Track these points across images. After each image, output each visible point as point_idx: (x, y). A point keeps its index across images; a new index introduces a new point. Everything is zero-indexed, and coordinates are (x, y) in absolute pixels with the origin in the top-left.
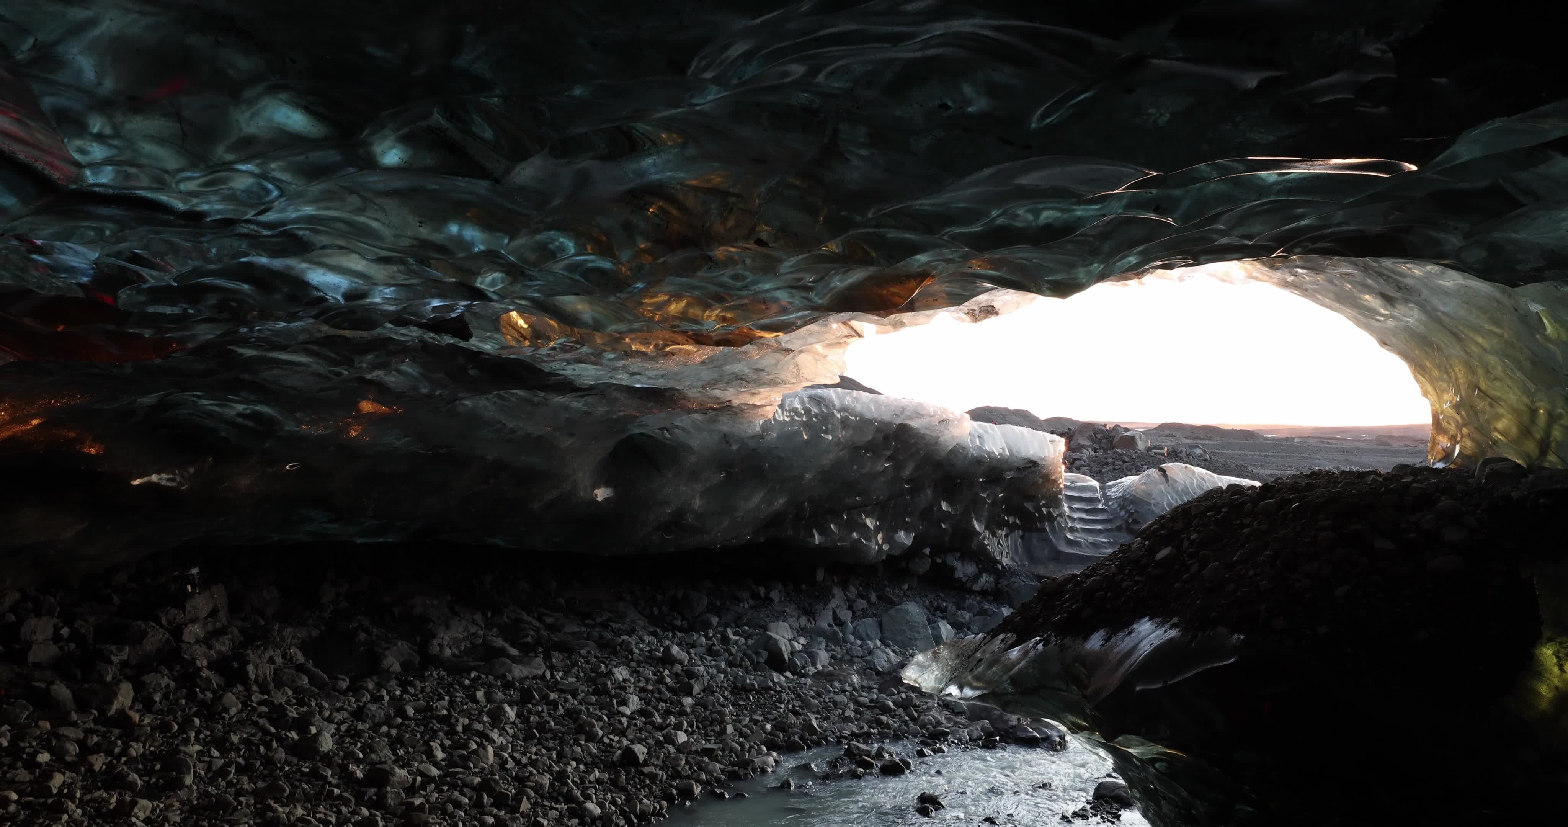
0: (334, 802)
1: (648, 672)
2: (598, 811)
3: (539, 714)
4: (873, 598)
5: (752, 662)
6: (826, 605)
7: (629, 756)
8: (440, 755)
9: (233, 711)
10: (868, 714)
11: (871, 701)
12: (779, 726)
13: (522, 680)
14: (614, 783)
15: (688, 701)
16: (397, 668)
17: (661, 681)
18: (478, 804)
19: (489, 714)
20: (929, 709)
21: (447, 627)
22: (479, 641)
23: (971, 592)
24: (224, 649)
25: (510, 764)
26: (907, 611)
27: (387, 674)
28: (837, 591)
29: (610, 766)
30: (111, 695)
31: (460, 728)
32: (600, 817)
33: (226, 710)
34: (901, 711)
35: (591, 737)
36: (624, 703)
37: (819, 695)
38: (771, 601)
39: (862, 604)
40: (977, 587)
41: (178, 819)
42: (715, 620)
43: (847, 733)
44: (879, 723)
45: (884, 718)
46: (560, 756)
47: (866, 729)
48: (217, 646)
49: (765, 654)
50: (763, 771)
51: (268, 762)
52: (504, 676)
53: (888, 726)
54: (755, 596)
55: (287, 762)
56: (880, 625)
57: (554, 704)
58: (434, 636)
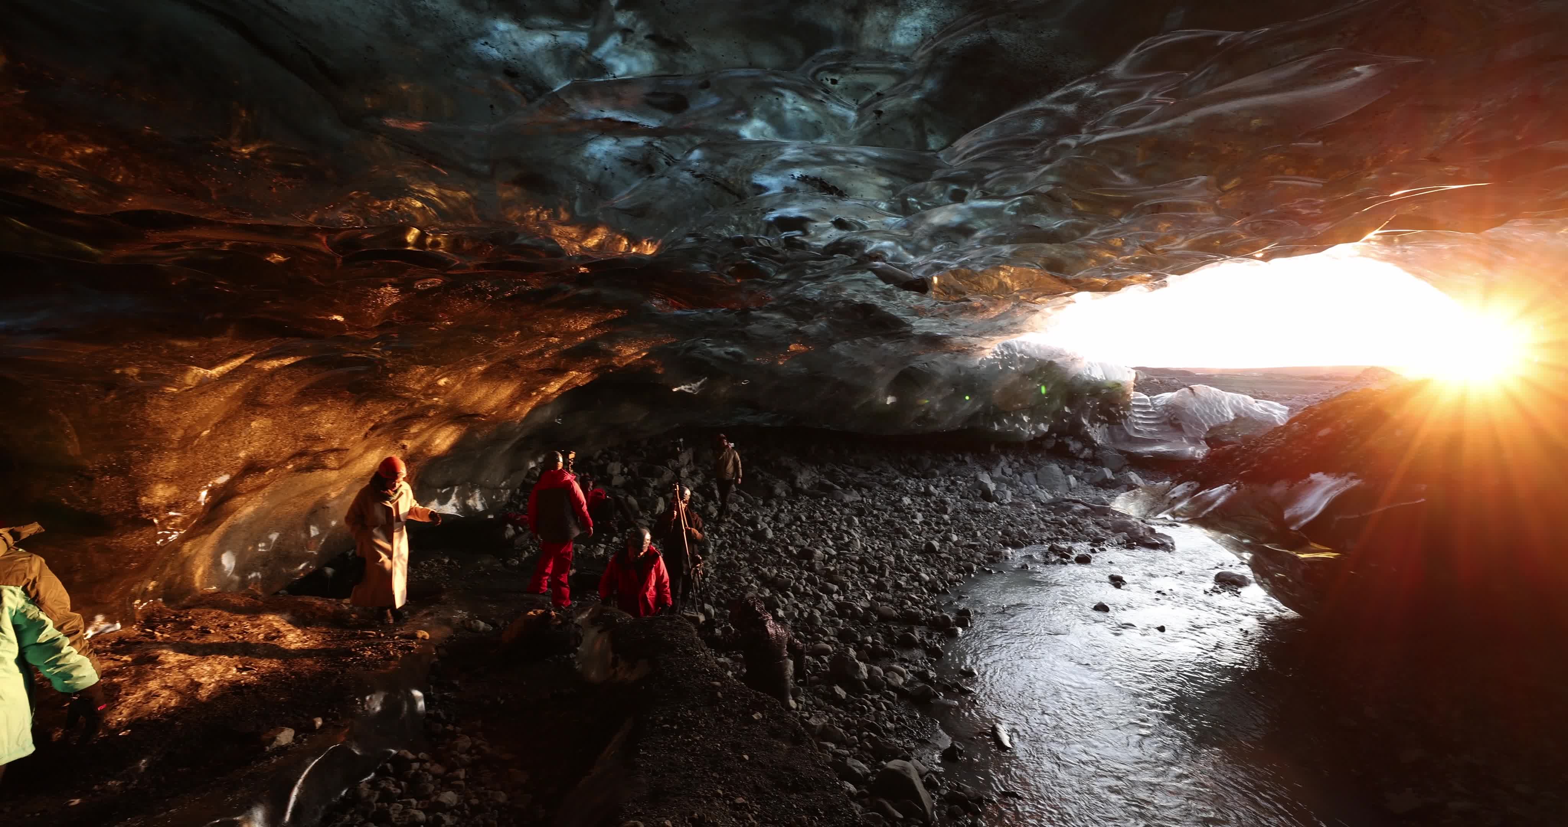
0: (788, 567)
1: (919, 500)
2: (927, 578)
3: (870, 522)
4: (1022, 461)
5: (973, 496)
6: (997, 465)
7: (930, 548)
8: (831, 543)
9: (715, 514)
10: (1053, 528)
11: (1052, 520)
12: (1006, 533)
13: (852, 502)
14: (927, 562)
15: (946, 517)
16: (784, 494)
17: (927, 505)
18: (862, 571)
19: (845, 520)
20: (1088, 525)
21: (801, 473)
22: (817, 481)
23: (1078, 459)
24: (699, 481)
25: (870, 550)
26: (1052, 469)
27: (779, 498)
28: (1003, 457)
29: (920, 553)
30: (655, 504)
31: (834, 529)
32: (929, 582)
33: (712, 514)
34: (1071, 526)
35: (906, 536)
36: (914, 517)
37: (1019, 516)
38: (965, 462)
39: (1016, 464)
40: (1082, 456)
41: (712, 571)
42: (938, 472)
43: (1045, 538)
44: (1062, 533)
45: (1064, 530)
46: (894, 546)
47: (1055, 536)
48: (696, 479)
49: (980, 492)
50: (1006, 558)
51: (743, 543)
52: (841, 501)
53: (1067, 535)
54: (956, 459)
55: (752, 544)
56: (1036, 476)
57: (876, 516)
58: (796, 478)
